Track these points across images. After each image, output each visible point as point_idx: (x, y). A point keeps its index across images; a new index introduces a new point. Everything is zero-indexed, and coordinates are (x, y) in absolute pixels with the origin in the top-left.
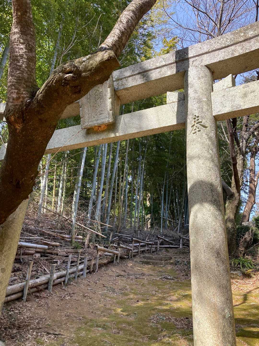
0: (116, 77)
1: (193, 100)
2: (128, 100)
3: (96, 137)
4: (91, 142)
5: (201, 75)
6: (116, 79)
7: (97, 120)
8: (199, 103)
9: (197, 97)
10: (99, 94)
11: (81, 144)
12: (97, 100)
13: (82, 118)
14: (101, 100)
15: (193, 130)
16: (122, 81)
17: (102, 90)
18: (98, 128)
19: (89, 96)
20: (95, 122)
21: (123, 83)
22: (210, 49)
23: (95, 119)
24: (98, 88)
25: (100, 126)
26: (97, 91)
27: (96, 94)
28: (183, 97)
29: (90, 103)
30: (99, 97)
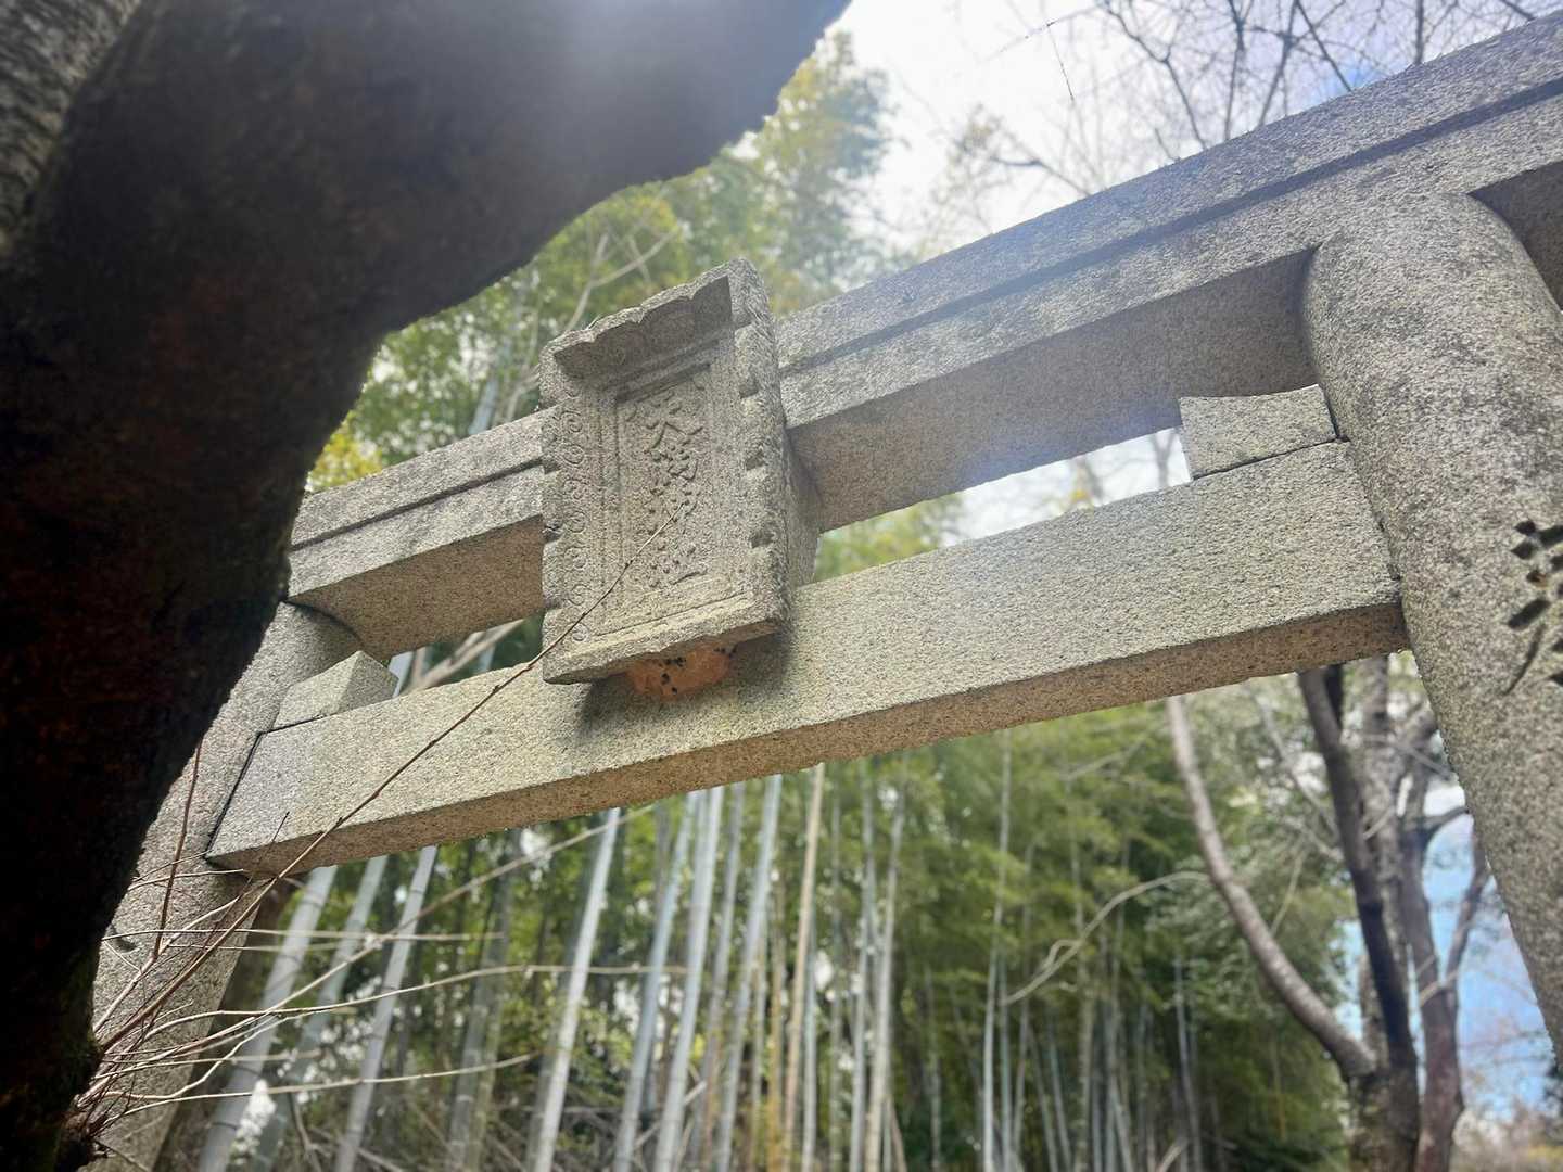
0: (795, 349)
1: (1461, 412)
2: (872, 494)
3: (647, 736)
4: (609, 780)
5: (1465, 246)
6: (794, 357)
7: (660, 619)
8: (1530, 430)
9: (1489, 393)
10: (679, 447)
11: (537, 797)
12: (667, 484)
13: (557, 606)
14: (694, 487)
15: (1544, 648)
16: (832, 367)
17: (698, 425)
18: (661, 671)
19: (613, 468)
20: (646, 631)
21: (841, 380)
22: (1481, 97)
23: (646, 608)
24: (674, 412)
25: (679, 661)
26: (668, 430)
27: (661, 450)
28: (1327, 418)
29: (617, 510)
30: (678, 466)
